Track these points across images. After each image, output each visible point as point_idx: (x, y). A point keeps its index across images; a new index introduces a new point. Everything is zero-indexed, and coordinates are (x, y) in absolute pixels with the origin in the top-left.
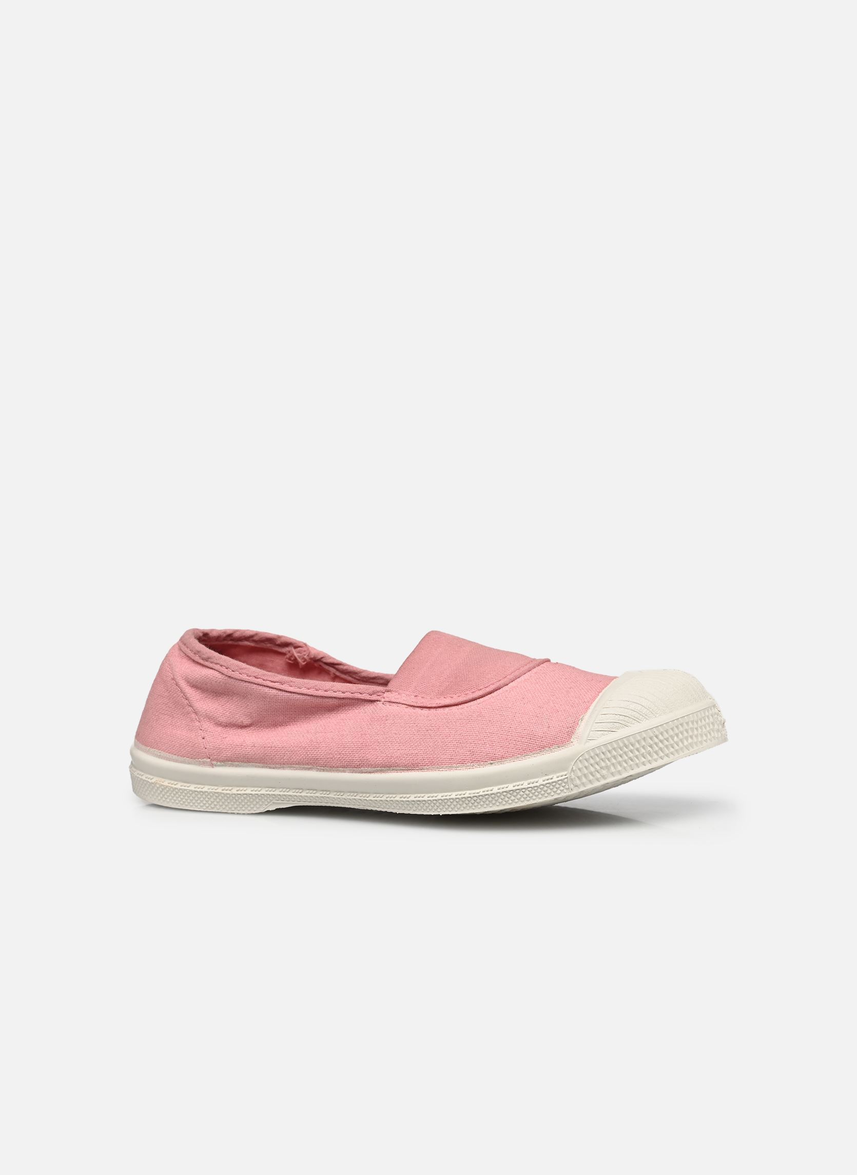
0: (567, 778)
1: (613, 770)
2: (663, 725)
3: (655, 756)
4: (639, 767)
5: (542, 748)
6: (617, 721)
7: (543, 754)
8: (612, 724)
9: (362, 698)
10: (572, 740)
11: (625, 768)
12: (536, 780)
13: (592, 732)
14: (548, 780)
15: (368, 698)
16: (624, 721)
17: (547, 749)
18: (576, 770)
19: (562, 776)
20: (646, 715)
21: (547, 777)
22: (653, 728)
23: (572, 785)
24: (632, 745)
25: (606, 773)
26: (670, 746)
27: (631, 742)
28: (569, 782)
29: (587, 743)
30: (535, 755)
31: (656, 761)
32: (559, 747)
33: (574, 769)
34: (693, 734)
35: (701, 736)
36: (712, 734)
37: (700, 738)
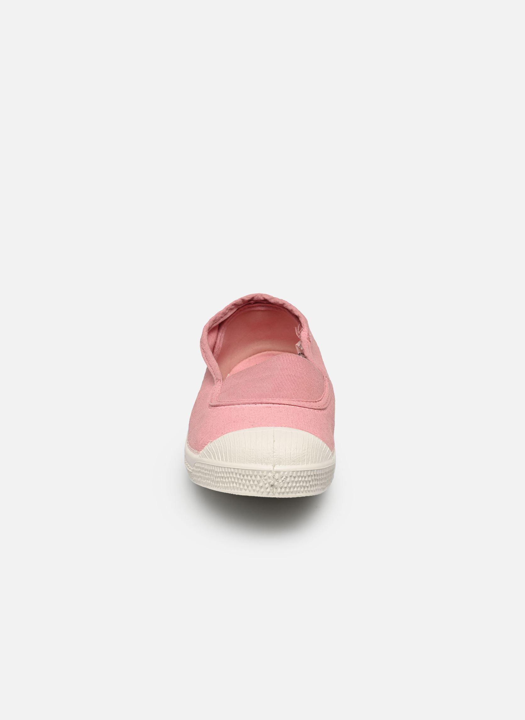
6: (210, 453)
10: (201, 452)
16: (213, 454)
22: (217, 466)
27: (208, 469)
32: (197, 452)
34: (238, 482)
35: (244, 485)
36: (254, 487)
37: (241, 487)
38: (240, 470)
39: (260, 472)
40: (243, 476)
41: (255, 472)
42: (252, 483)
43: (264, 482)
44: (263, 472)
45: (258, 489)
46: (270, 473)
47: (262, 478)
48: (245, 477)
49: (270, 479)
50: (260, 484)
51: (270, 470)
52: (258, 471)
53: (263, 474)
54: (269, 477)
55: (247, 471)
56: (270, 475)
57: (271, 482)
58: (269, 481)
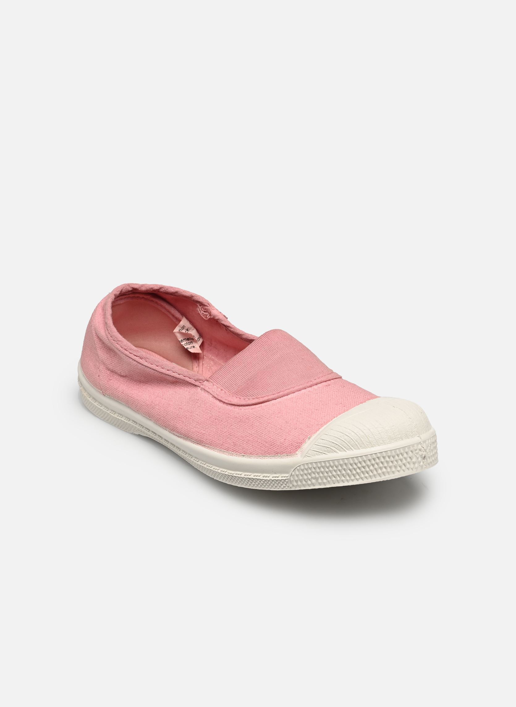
0: (288, 479)
1: (320, 481)
2: (362, 456)
3: (353, 478)
4: (339, 483)
5: (277, 454)
6: (330, 447)
7: (276, 458)
8: (325, 448)
9: (189, 381)
10: (297, 452)
11: (328, 481)
12: (268, 475)
13: (310, 450)
14: (275, 477)
15: (193, 383)
16: (335, 447)
17: (279, 455)
18: (294, 475)
19: (285, 477)
20: (352, 446)
21: (275, 475)
22: (354, 457)
23: (291, 485)
24: (336, 467)
25: (315, 482)
26: (365, 472)
27: (335, 464)
28: (289, 482)
29: (305, 458)
30: (271, 457)
31: (353, 481)
32: (287, 456)
33: (293, 474)
34: (388, 466)
35: (395, 467)
36: (408, 466)
37: (394, 469)
38: (389, 452)
39: (411, 447)
40: (394, 457)
41: (406, 448)
42: (404, 461)
43: (416, 456)
44: (413, 446)
45: (412, 466)
46: (419, 445)
47: (414, 453)
48: (397, 457)
49: (421, 452)
50: (413, 460)
51: (419, 442)
52: (409, 447)
53: (414, 447)
54: (420, 450)
55: (397, 451)
56: (420, 447)
57: (423, 454)
58: (420, 453)
